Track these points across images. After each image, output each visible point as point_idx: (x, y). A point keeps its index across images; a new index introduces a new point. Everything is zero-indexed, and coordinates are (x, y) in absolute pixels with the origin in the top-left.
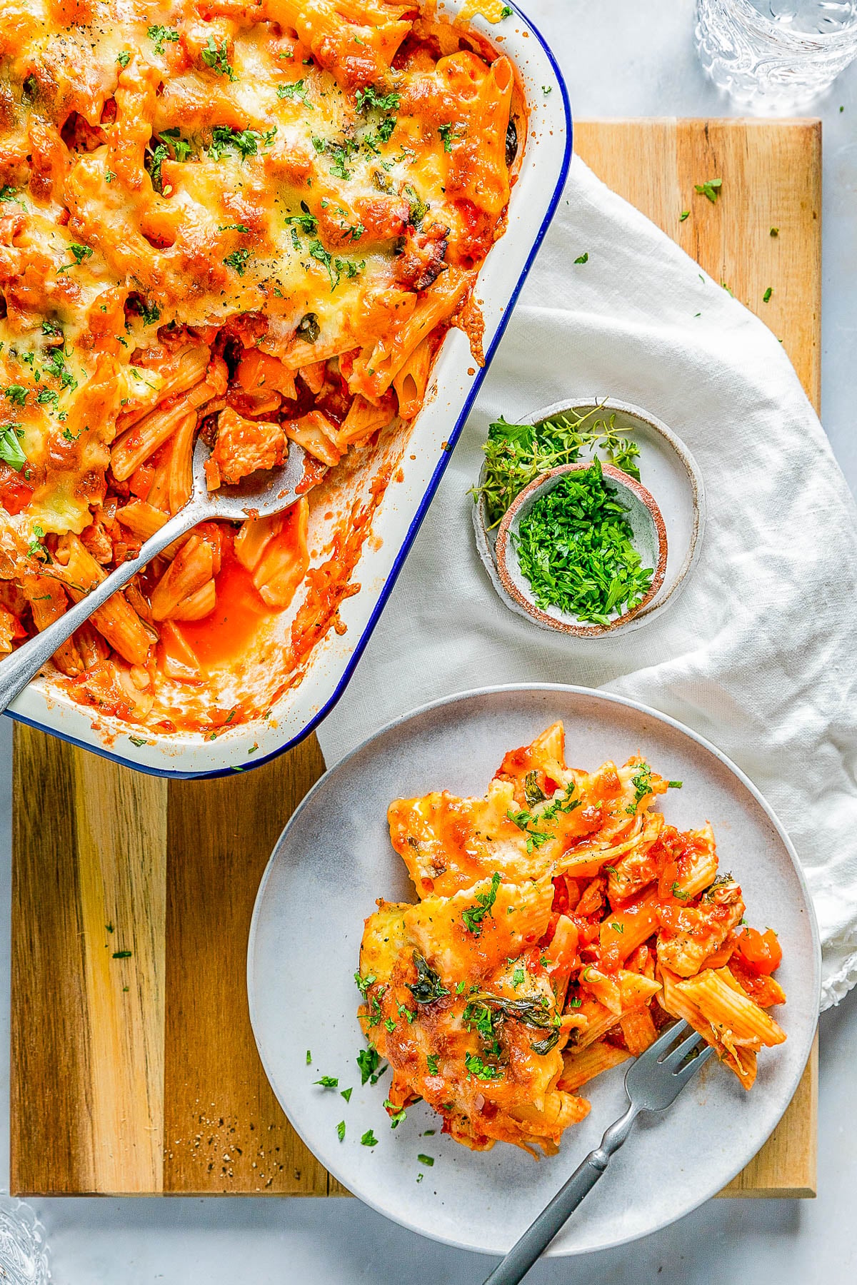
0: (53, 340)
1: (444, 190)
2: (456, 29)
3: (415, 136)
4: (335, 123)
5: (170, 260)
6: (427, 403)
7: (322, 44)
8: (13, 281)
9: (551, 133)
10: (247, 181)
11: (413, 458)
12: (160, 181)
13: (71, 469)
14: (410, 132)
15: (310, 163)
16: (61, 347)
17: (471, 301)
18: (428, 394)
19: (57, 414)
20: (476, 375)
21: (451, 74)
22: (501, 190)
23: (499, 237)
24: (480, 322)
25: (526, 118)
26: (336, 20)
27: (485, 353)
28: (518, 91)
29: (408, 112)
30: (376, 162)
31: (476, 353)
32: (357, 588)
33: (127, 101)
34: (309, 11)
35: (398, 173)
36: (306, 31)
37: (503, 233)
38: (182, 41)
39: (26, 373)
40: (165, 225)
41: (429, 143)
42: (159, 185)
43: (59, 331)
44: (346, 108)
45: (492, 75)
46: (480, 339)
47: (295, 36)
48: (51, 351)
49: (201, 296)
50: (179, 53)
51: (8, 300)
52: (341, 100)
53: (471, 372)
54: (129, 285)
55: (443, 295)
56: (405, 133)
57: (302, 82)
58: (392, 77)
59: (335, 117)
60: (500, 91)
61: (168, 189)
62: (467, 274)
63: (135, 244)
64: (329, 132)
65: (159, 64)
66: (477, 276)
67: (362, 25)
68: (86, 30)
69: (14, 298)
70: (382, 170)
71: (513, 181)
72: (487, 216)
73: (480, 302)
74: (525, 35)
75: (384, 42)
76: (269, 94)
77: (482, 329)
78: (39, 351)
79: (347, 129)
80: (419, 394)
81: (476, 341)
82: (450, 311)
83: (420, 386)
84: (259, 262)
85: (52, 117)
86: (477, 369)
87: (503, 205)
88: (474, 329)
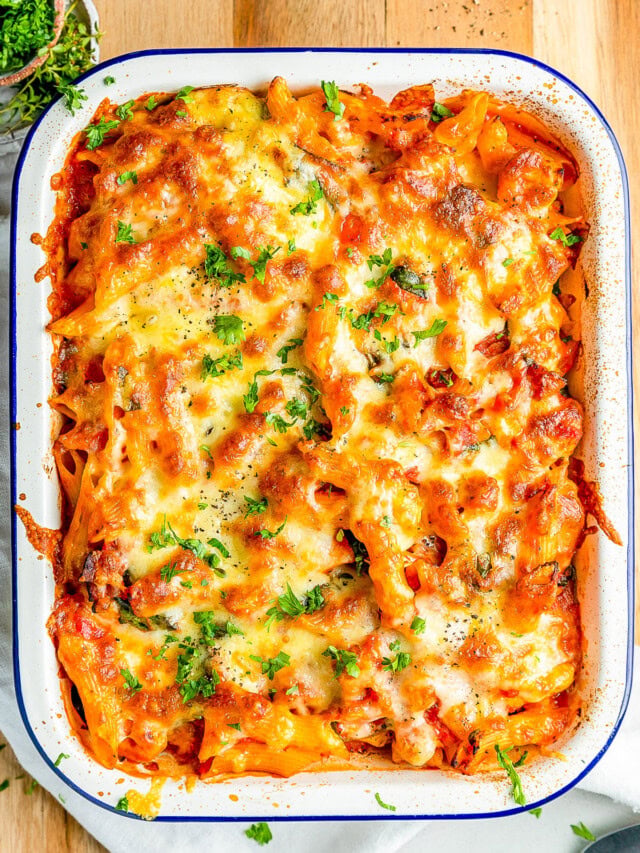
0: (378, 370)
1: (117, 641)
2: (164, 775)
3: (158, 673)
4: (226, 652)
5: (310, 480)
6: (50, 456)
7: (261, 709)
8: (428, 403)
9: (44, 723)
10: (276, 573)
11: (39, 405)
12: (350, 541)
13: (318, 271)
14: (164, 675)
15: (230, 609)
16: (370, 368)
17: (50, 557)
18: (52, 464)
19: (346, 311)
20: (18, 496)
21: (150, 735)
22: (66, 659)
23: (50, 618)
24: (33, 541)
25: (73, 728)
26: (261, 734)
27: (18, 518)
28: (87, 745)
29: (173, 690)
30: (179, 638)
31: (25, 514)
32: (38, 278)
33: (403, 590)
34: (287, 732)
35: (158, 637)
36: (281, 715)
37: (48, 623)
38: (378, 661)
39: (388, 335)
40: (329, 507)
41: (145, 673)
42: (349, 539)
43: (378, 380)
44: (223, 670)
45: (114, 748)
46: (28, 528)
47: (295, 712)
48: (377, 360)
49: (274, 463)
50: (376, 651)
51: (427, 385)
52: (229, 674)
53: (23, 497)
54: (334, 444)
55: (76, 551)
56: (168, 672)
57: (271, 676)
58: (196, 710)
59: (228, 657)
60: (100, 736)
61: (340, 537)
62: (65, 578)
63: (343, 478)
64: (230, 643)
65: (388, 637)
66: (56, 579)
67: (239, 743)
68: (460, 636)
69: (425, 391)
70: (170, 634)
71: (61, 672)
72: (68, 632)
73: (40, 558)
74: (101, 794)
75: (214, 735)
76: (292, 654)
77: (30, 536)
78: (385, 356)
79: (215, 653)
80: (60, 461)
81: (29, 525)
82: (65, 540)
83: (62, 468)
84: (239, 514)
85: (457, 553)
86: (19, 502)
87: (60, 647)
88: (35, 535)
